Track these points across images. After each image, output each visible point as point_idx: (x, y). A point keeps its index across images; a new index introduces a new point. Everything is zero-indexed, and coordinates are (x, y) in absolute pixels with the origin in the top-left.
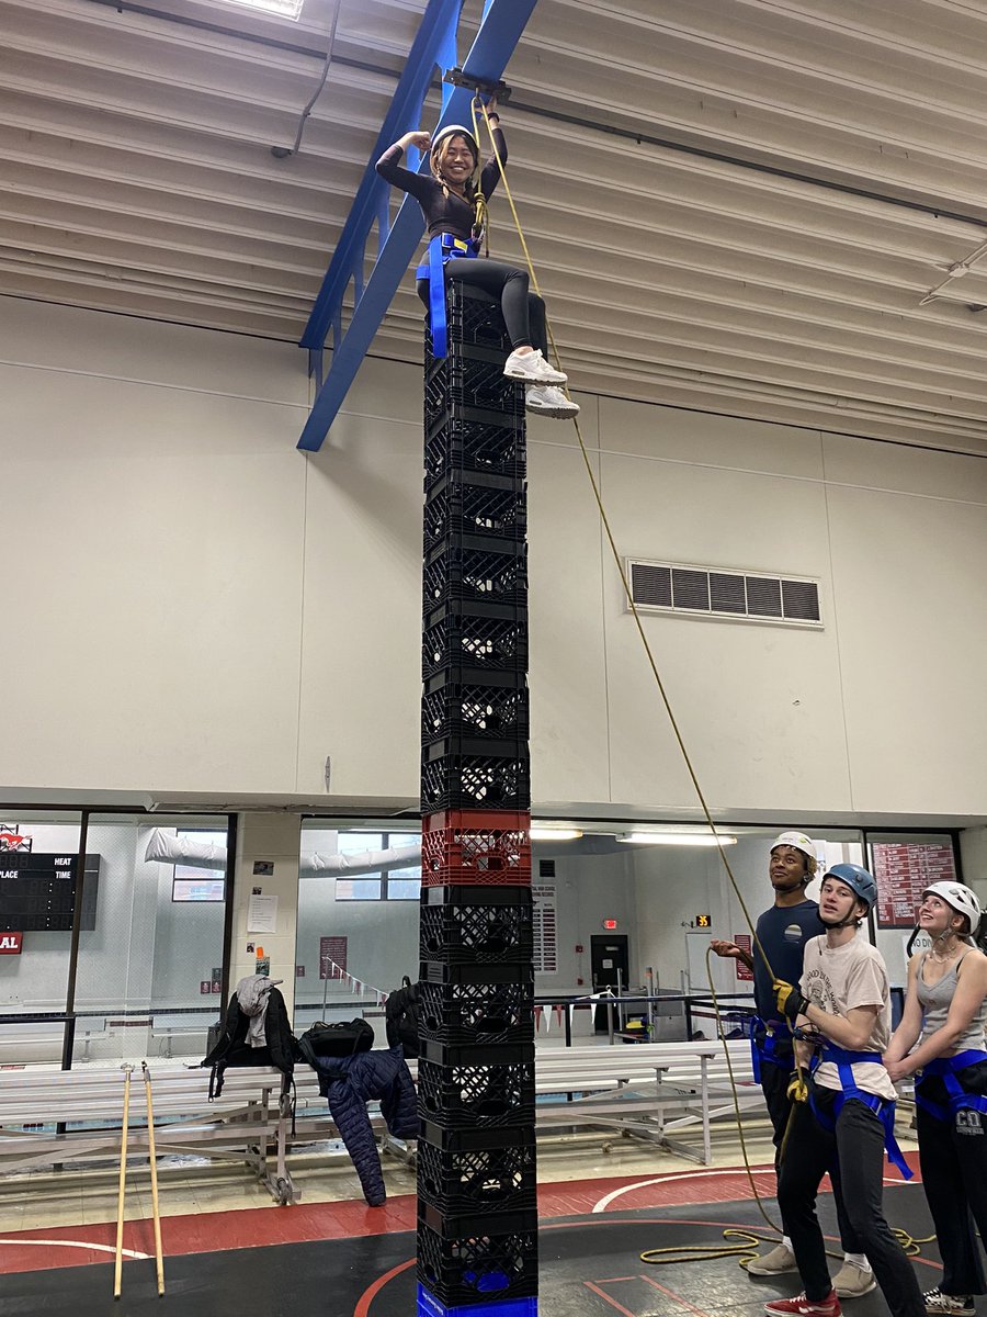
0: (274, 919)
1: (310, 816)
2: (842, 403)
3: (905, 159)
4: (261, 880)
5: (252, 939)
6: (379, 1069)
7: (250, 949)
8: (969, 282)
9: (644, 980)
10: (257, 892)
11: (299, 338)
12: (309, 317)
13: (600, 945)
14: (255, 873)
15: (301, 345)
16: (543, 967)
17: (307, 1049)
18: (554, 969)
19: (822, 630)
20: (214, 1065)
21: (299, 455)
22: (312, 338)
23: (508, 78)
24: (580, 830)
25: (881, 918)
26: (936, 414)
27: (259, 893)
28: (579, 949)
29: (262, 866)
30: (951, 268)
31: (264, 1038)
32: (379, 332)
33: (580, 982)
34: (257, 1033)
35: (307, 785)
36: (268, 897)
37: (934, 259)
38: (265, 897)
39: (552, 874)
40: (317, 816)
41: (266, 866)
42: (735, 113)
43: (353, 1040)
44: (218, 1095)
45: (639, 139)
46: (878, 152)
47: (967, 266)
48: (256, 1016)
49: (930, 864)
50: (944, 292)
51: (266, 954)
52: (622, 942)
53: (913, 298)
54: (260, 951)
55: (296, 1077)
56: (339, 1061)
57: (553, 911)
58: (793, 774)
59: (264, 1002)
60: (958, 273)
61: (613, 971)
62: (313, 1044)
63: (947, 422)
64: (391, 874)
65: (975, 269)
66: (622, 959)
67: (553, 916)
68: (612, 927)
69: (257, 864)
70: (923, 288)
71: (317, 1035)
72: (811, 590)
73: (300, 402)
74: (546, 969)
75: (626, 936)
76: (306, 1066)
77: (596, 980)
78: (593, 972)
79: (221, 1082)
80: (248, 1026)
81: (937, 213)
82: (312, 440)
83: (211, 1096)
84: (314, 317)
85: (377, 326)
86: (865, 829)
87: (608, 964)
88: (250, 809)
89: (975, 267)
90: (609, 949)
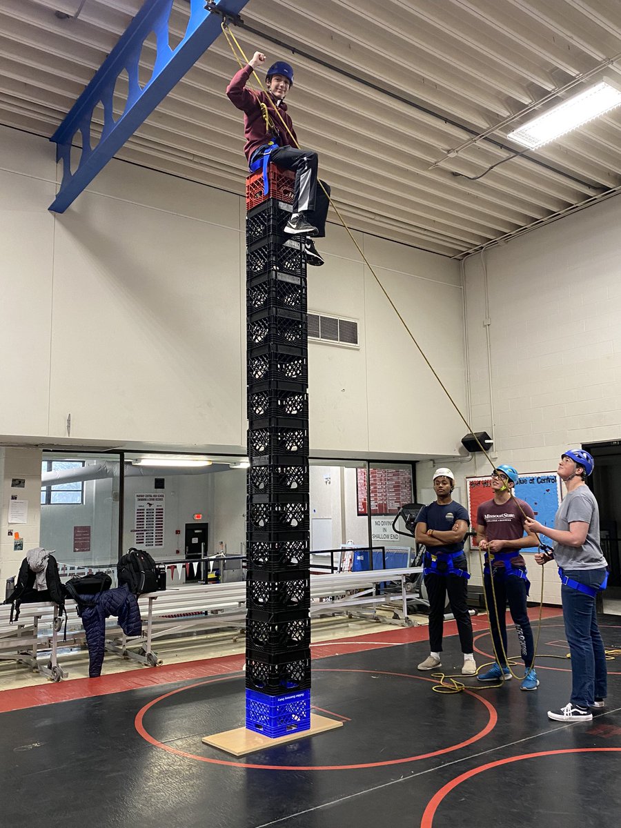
0: (26, 515)
1: (50, 451)
2: (377, 218)
3: (434, 88)
4: (17, 490)
5: (11, 527)
6: (115, 598)
7: (10, 533)
8: (457, 161)
9: (218, 548)
10: (14, 498)
11: (50, 135)
12: (60, 123)
13: (190, 529)
14: (12, 486)
15: (51, 140)
16: (154, 543)
17: (71, 590)
18: (161, 545)
19: (358, 350)
20: (13, 603)
21: (50, 215)
22: (61, 139)
23: (245, 12)
24: (210, 461)
25: (359, 510)
26: (425, 230)
27: (16, 498)
28: (178, 532)
29: (17, 482)
30: (449, 151)
31: (45, 585)
32: (126, 145)
33: (178, 552)
34: (41, 582)
35: (54, 431)
36: (22, 501)
37: (441, 146)
38: (20, 501)
39: (163, 487)
40: (54, 451)
41: (20, 482)
42: (349, 46)
43: (100, 584)
44: (16, 620)
45: (294, 51)
46: (422, 82)
47: (457, 152)
48: (40, 572)
49: (388, 480)
50: (442, 164)
51: (20, 537)
52: (204, 527)
53: (425, 165)
54: (17, 534)
55: (66, 607)
56: (91, 597)
57: (162, 509)
58: (340, 430)
59: (46, 564)
60: (452, 155)
61: (198, 545)
62: (75, 586)
63: (440, 238)
64: (54, 487)
65: (462, 155)
66: (204, 537)
67: (162, 512)
68: (199, 519)
69: (14, 480)
70: (433, 160)
71: (79, 582)
72: (353, 327)
73: (51, 180)
74: (156, 545)
75: (207, 524)
76: (71, 601)
77: (187, 550)
78: (186, 546)
79: (18, 612)
80: (35, 578)
81: (446, 121)
82: (59, 207)
83: (11, 621)
84: (65, 123)
85: (126, 140)
86: (369, 461)
87: (195, 540)
88: (8, 446)
89: (462, 153)
90: (196, 531)
